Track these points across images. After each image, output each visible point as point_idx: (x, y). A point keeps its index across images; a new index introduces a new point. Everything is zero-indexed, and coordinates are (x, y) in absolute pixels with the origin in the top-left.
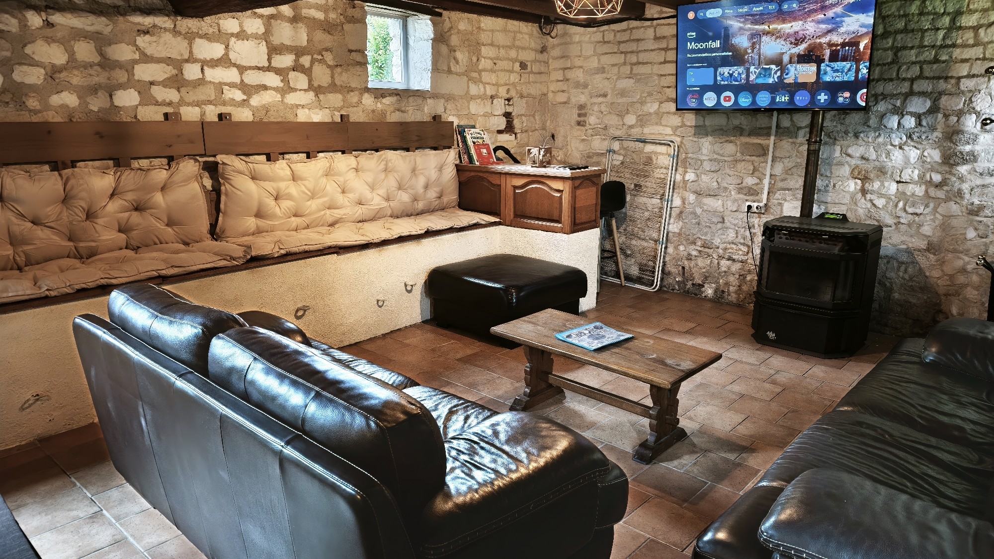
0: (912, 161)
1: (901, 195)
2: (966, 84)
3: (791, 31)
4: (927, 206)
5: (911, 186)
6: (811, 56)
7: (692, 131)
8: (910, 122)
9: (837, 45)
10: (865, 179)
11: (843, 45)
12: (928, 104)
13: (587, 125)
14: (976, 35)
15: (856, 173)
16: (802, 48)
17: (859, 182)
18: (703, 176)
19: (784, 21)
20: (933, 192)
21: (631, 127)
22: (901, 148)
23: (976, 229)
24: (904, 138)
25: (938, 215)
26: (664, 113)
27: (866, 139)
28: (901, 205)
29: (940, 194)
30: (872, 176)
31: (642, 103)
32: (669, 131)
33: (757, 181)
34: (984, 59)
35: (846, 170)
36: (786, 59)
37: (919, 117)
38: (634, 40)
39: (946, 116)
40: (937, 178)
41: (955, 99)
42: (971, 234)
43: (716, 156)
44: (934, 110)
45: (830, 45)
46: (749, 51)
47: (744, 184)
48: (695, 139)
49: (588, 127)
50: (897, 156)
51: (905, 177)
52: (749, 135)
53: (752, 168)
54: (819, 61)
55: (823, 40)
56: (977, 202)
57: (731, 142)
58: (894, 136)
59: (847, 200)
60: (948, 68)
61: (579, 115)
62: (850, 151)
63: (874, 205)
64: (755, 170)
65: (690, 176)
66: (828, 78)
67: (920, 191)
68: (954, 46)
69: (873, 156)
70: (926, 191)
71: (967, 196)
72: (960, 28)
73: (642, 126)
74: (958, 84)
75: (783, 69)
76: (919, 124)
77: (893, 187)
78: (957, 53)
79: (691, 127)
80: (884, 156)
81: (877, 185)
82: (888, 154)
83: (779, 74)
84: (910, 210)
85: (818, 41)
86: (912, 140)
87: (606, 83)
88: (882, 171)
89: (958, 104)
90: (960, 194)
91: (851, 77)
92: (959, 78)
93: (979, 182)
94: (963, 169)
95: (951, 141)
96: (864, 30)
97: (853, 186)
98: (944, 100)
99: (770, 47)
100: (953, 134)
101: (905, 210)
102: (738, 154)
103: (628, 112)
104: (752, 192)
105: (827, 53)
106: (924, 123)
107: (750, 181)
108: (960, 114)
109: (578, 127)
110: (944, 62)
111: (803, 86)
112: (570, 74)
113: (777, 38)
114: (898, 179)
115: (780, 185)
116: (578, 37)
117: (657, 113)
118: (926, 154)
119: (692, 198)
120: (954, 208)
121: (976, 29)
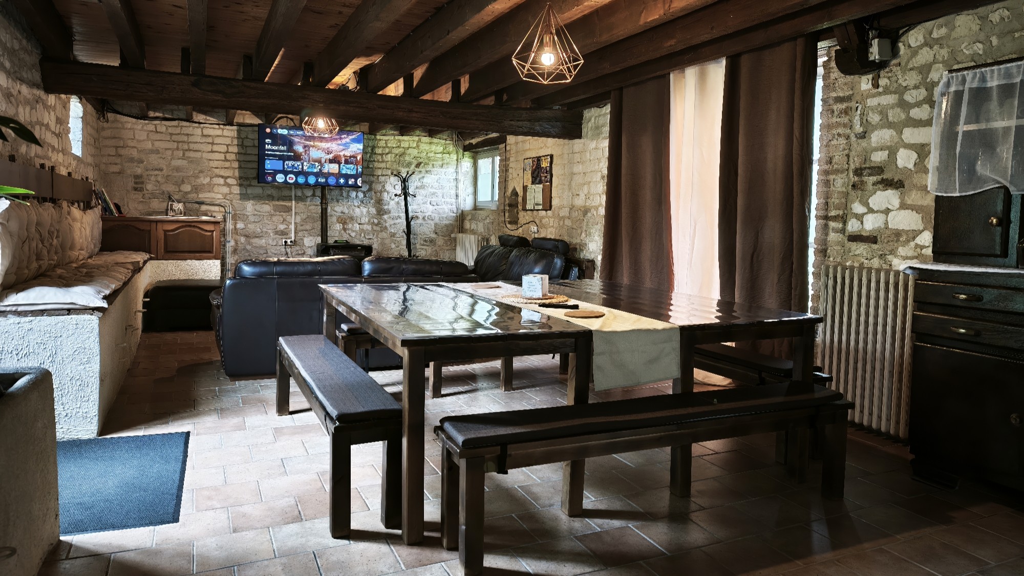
0: (365, 213)
1: (362, 230)
2: (382, 179)
3: (326, 147)
4: (374, 235)
5: (365, 226)
6: (335, 160)
7: (239, 197)
8: (361, 195)
9: (348, 157)
10: (344, 223)
11: (351, 157)
12: (368, 187)
13: (145, 190)
14: (382, 157)
15: (340, 221)
16: (331, 156)
17: (341, 224)
18: (249, 225)
19: (321, 142)
20: (375, 228)
21: (187, 193)
22: (358, 207)
23: (395, 244)
24: (360, 203)
25: (379, 239)
26: (215, 184)
27: (342, 203)
28: (363, 235)
29: (378, 228)
30: (347, 221)
31: (197, 177)
32: (220, 196)
33: (286, 227)
34: (387, 168)
35: (334, 219)
36: (323, 161)
37: (364, 193)
38: (184, 134)
39: (375, 193)
40: (376, 221)
41: (378, 185)
42: (393, 246)
43: (256, 213)
44: (370, 190)
45: (345, 156)
46: (303, 154)
47: (278, 229)
48: (241, 202)
49: (145, 192)
50: (357, 210)
51: (363, 222)
52: (278, 200)
53: (282, 219)
54: (339, 163)
55: (342, 154)
56: (393, 231)
57: (267, 204)
58: (355, 201)
59: (337, 234)
60: (373, 171)
61: (136, 183)
62: (336, 209)
63: (350, 236)
64: (284, 220)
65: (240, 225)
66: (344, 172)
67: (369, 227)
68: (374, 161)
69: (346, 211)
70: (372, 227)
71: (389, 229)
72: (375, 154)
73: (197, 193)
74: (378, 178)
75: (322, 165)
76: (365, 196)
77: (357, 227)
78: (376, 164)
79: (237, 194)
80: (352, 211)
81: (350, 226)
82: (353, 210)
83: (319, 167)
84: (367, 237)
85: (339, 153)
86: (363, 203)
87: (161, 161)
88: (352, 218)
89: (379, 187)
90: (386, 228)
91: (354, 172)
92: (379, 176)
93: (392, 222)
94: (385, 217)
95: (379, 204)
96: (359, 151)
97: (338, 227)
98: (374, 184)
99: (315, 154)
100: (379, 202)
101: (365, 237)
102: (272, 211)
103: (183, 182)
104: (284, 233)
105: (343, 160)
106: (367, 196)
107: (282, 227)
108: (381, 192)
109: (135, 192)
110: (371, 168)
111: (333, 174)
112: (122, 152)
113: (318, 149)
114: (359, 222)
115: (302, 228)
116: (130, 124)
117: (209, 184)
118: (370, 210)
119: (243, 239)
120: (384, 235)
121: (382, 155)
